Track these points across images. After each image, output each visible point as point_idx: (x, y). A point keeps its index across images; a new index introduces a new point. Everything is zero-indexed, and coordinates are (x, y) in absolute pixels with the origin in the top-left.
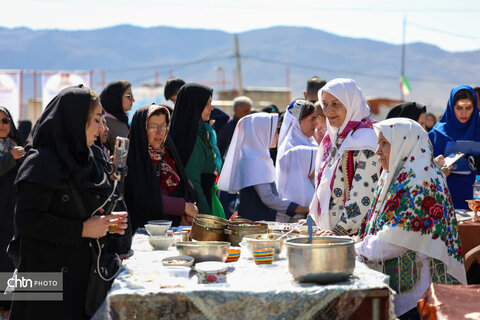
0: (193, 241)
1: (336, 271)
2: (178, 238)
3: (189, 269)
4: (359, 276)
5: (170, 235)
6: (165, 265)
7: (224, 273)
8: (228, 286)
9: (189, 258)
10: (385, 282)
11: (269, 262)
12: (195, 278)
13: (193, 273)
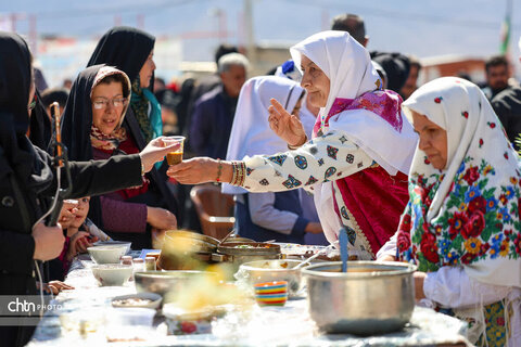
0: (163, 271)
1: (383, 316)
2: (139, 267)
3: (152, 313)
4: (421, 325)
5: (127, 263)
6: (115, 306)
7: (209, 319)
8: (214, 339)
9: (153, 295)
10: (462, 332)
11: (280, 303)
12: (163, 327)
13: (159, 319)
